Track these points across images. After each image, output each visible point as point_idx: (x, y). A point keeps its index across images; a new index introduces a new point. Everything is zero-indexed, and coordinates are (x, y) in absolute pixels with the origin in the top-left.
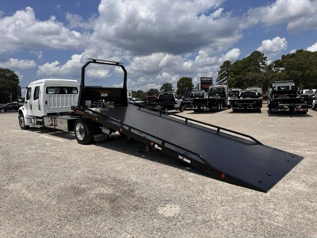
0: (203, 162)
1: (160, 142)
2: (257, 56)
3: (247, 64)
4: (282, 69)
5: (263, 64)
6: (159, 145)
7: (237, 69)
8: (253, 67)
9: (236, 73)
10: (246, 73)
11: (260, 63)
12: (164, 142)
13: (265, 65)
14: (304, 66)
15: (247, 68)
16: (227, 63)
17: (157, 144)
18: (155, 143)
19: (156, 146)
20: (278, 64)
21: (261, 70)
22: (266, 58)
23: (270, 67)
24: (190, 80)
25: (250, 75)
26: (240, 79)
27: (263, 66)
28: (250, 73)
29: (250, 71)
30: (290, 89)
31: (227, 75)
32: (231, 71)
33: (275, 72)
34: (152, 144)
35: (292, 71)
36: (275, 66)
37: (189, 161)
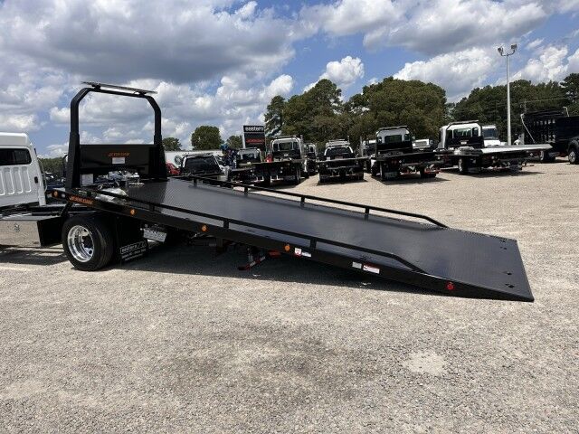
1: (307, 243)
2: (326, 88)
3: (310, 102)
4: (364, 109)
5: (336, 101)
6: (304, 249)
7: (296, 111)
8: (322, 106)
9: (295, 118)
10: (312, 118)
11: (332, 100)
12: (314, 240)
13: (339, 103)
14: (398, 104)
15: (311, 109)
16: (277, 101)
17: (299, 247)
18: (294, 246)
19: (298, 251)
20: (358, 101)
21: (335, 112)
22: (340, 91)
23: (347, 107)
24: (216, 130)
25: (318, 121)
27: (336, 105)
28: (318, 117)
29: (317, 113)
30: (403, 139)
31: (280, 122)
32: (286, 114)
33: (356, 115)
34: (287, 248)
35: (382, 113)
36: (356, 105)
37: (377, 271)
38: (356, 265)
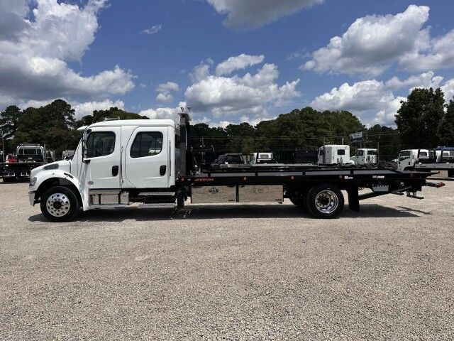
0: (393, 173)
1: (349, 172)
2: (62, 107)
3: (46, 116)
5: (71, 118)
6: (349, 176)
7: (32, 121)
9: (29, 127)
10: (47, 129)
11: (66, 117)
13: (72, 120)
15: (47, 121)
17: (346, 175)
18: (343, 176)
19: (346, 177)
21: (69, 127)
22: (74, 110)
25: (52, 132)
26: (37, 135)
27: (70, 121)
29: (52, 125)
31: (14, 128)
32: (21, 122)
34: (341, 177)
37: (383, 177)
38: (374, 177)
